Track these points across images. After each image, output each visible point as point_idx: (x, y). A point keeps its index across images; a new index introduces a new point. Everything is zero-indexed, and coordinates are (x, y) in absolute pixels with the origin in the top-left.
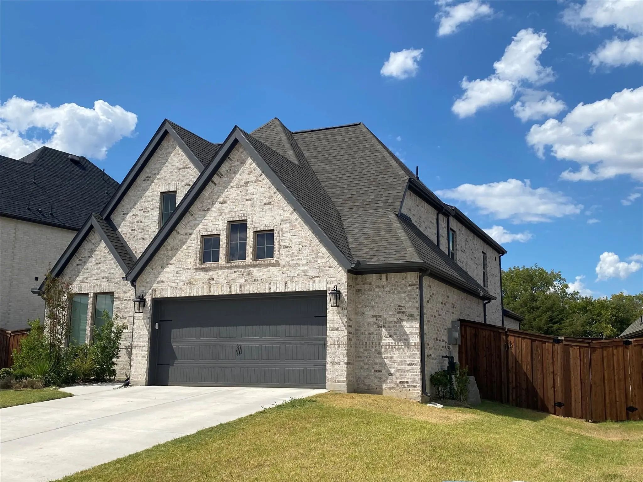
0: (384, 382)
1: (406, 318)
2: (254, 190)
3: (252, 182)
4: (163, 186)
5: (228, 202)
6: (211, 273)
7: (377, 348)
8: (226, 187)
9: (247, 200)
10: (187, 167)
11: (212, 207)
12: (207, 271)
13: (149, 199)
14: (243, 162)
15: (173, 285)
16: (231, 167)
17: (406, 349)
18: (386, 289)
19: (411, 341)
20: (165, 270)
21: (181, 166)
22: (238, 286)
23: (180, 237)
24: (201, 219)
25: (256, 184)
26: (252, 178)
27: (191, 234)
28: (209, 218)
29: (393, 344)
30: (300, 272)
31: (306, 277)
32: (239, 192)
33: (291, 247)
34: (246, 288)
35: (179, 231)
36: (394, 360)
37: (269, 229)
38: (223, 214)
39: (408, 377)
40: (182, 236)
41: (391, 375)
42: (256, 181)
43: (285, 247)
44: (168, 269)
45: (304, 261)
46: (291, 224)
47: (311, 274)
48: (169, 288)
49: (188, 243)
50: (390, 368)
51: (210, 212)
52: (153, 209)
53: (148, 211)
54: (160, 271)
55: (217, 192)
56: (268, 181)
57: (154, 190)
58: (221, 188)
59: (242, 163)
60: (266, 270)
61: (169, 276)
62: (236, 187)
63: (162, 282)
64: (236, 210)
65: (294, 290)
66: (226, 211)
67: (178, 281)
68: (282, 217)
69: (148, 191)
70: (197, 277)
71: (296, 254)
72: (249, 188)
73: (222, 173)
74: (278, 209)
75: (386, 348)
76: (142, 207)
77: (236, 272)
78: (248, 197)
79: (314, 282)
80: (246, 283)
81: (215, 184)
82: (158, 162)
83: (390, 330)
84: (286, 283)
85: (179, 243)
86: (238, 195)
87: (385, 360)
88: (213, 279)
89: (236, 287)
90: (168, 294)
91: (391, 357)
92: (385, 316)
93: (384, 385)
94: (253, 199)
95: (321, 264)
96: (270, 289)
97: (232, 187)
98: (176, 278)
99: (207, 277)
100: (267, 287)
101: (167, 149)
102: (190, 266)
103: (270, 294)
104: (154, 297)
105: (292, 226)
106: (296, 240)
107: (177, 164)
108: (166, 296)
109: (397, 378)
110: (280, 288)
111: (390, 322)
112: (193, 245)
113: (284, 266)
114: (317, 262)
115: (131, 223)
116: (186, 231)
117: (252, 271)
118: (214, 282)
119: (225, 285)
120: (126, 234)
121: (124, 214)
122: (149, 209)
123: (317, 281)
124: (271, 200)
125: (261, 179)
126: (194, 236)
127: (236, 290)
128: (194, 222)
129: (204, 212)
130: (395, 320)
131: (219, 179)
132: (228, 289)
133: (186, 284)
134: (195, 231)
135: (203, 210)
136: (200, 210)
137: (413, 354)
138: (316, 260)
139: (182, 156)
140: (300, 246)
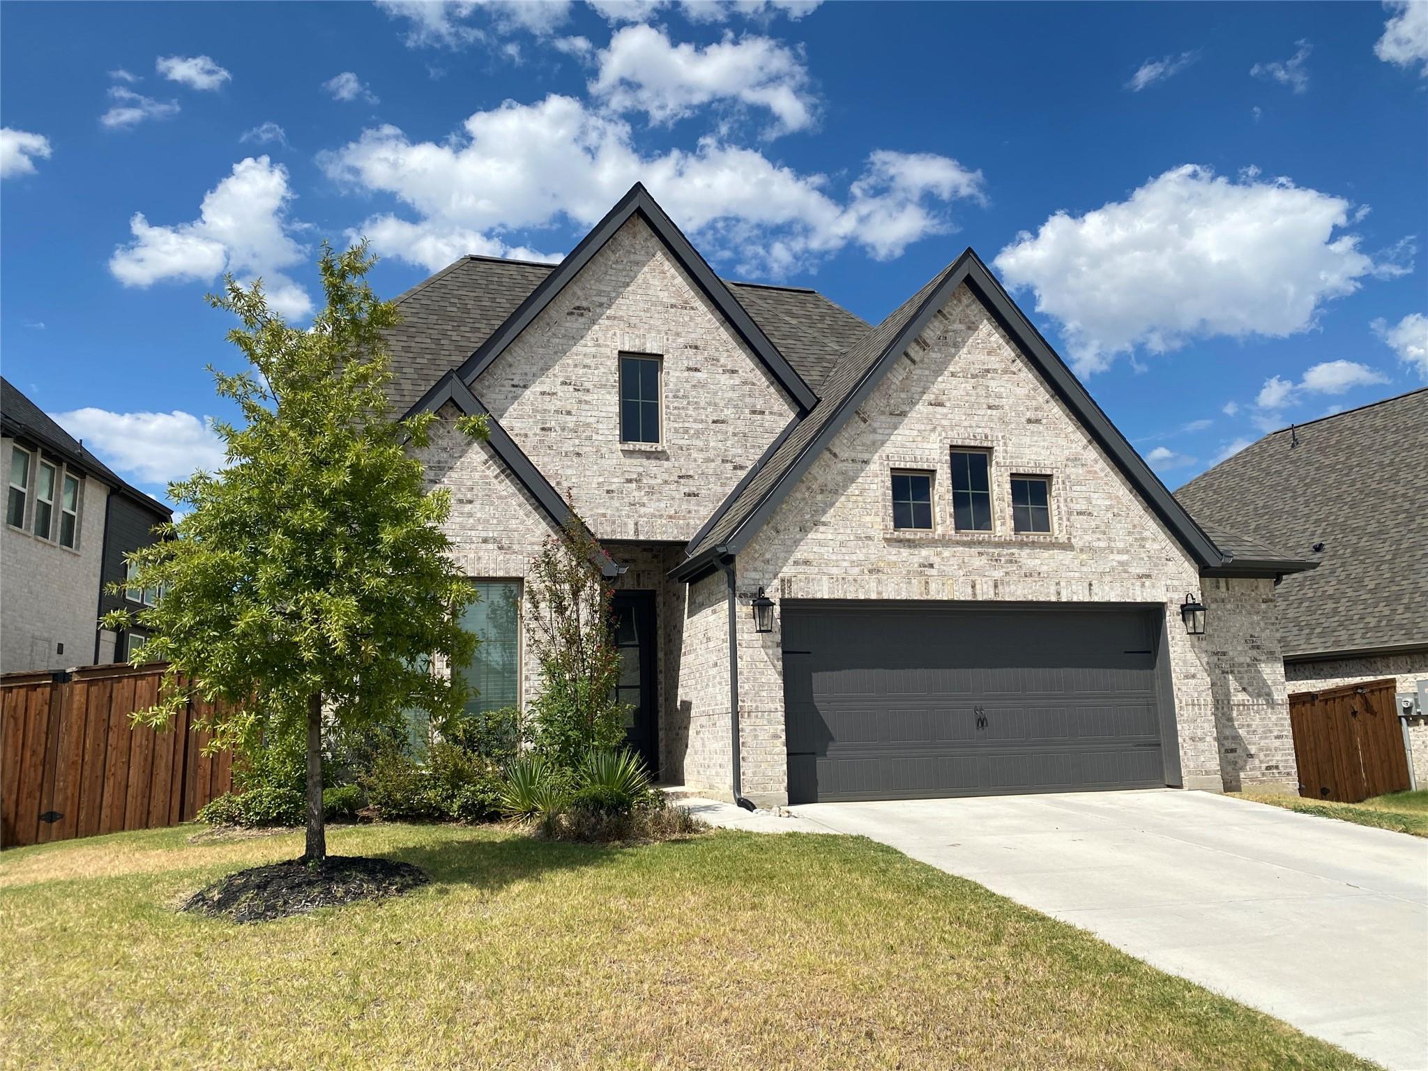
0: (1243, 769)
1: (1263, 657)
2: (1002, 390)
3: (995, 371)
4: (626, 338)
5: (948, 404)
6: (924, 552)
7: (1225, 709)
8: (939, 372)
9: (990, 407)
10: (685, 306)
11: (911, 409)
12: (915, 547)
13: (587, 361)
14: (972, 327)
15: (835, 571)
16: (947, 332)
17: (1270, 710)
18: (1229, 606)
19: (1276, 697)
20: (810, 536)
21: (673, 301)
22: (991, 584)
23: (841, 466)
24: (887, 431)
25: (1006, 377)
26: (993, 362)
27: (866, 462)
28: (907, 432)
29: (1251, 702)
30: (1115, 564)
31: (1127, 575)
32: (969, 387)
33: (1090, 514)
34: (1007, 590)
35: (836, 450)
36: (1254, 731)
37: (1043, 472)
38: (939, 429)
39: (1277, 758)
40: (845, 464)
41: (1251, 756)
42: (1005, 372)
43: (1079, 513)
44: (819, 536)
45: (1121, 545)
46: (1085, 468)
47: (1136, 569)
48: (825, 578)
49: (860, 480)
50: (1249, 744)
51: (906, 421)
52: (603, 386)
53: (588, 391)
54: (798, 536)
55: (919, 380)
56: (1030, 375)
57: (601, 341)
58: (927, 372)
59: (969, 328)
60: (1046, 554)
61: (823, 550)
62: (961, 375)
63: (806, 562)
64: (966, 424)
65: (1105, 599)
66: (945, 422)
67: (845, 564)
68: (1067, 452)
69: (582, 342)
70: (893, 558)
71: (1103, 528)
72: (992, 384)
73: (928, 341)
74: (1057, 436)
75: (1238, 710)
76: (568, 377)
77: (982, 554)
78: (991, 401)
79: (1143, 585)
80: (1007, 579)
81: (913, 362)
82: (608, 277)
83: (1241, 678)
84: (1090, 585)
85: (839, 478)
86: (968, 394)
87: (1240, 731)
88: (931, 566)
89: (985, 587)
90: (823, 591)
91: (1248, 726)
92: (1231, 653)
93: (1242, 775)
94: (1002, 407)
95: (1152, 552)
96: (1059, 593)
97: (953, 375)
98: (842, 557)
99: (916, 560)
100: (1053, 589)
101: (629, 252)
102: (872, 533)
103: (1059, 604)
104: (786, 596)
105: (1089, 472)
106: (1100, 501)
107: (661, 294)
108: (819, 596)
109: (1261, 762)
110: (1078, 594)
111: (1241, 665)
112: (874, 486)
113: (1082, 550)
114: (1144, 547)
115: (538, 411)
116: (853, 455)
117: (1016, 555)
118: (934, 572)
119: (961, 579)
120: (526, 436)
121: (513, 386)
122: (588, 385)
123: (1147, 583)
124: (1040, 415)
125: (1014, 370)
126: (874, 467)
127: (985, 593)
128: (871, 437)
129: (895, 419)
130: (1248, 660)
131: (921, 353)
132: (970, 590)
133: (866, 571)
134: (876, 457)
135: (891, 414)
136: (883, 413)
137: (1281, 719)
138: (1143, 543)
139: (673, 277)
140: (1110, 515)
